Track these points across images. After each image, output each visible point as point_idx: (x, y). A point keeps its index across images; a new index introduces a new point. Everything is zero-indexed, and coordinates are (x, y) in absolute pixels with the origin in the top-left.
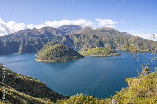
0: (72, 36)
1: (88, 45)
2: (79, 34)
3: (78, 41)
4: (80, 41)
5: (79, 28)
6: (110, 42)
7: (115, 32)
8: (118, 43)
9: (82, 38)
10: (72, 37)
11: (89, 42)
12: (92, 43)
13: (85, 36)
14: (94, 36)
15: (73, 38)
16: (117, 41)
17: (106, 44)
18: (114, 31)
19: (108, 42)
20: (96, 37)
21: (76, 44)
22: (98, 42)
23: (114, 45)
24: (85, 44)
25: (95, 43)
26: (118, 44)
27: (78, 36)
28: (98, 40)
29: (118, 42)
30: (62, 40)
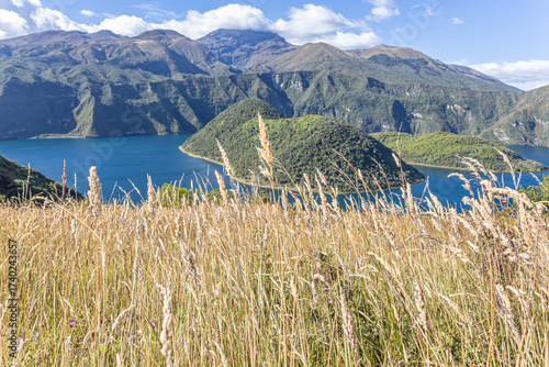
0: (281, 76)
1: (352, 117)
2: (310, 73)
3: (311, 99)
4: (318, 97)
5: (282, 44)
6: (434, 106)
7: (431, 64)
8: (469, 114)
9: (325, 88)
10: (281, 81)
11: (354, 103)
12: (366, 111)
13: (336, 80)
14: (372, 83)
15: (287, 85)
16: (466, 106)
17: (418, 115)
18: (426, 63)
19: (428, 106)
20: (378, 86)
21: (304, 108)
22: (390, 107)
23: (451, 119)
24: (337, 112)
25: (378, 110)
26: (470, 118)
27: (305, 78)
28: (387, 99)
29: (468, 109)
30: (249, 92)
